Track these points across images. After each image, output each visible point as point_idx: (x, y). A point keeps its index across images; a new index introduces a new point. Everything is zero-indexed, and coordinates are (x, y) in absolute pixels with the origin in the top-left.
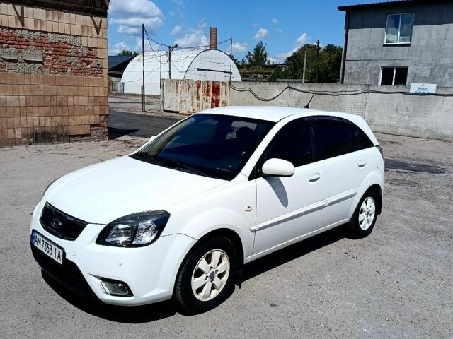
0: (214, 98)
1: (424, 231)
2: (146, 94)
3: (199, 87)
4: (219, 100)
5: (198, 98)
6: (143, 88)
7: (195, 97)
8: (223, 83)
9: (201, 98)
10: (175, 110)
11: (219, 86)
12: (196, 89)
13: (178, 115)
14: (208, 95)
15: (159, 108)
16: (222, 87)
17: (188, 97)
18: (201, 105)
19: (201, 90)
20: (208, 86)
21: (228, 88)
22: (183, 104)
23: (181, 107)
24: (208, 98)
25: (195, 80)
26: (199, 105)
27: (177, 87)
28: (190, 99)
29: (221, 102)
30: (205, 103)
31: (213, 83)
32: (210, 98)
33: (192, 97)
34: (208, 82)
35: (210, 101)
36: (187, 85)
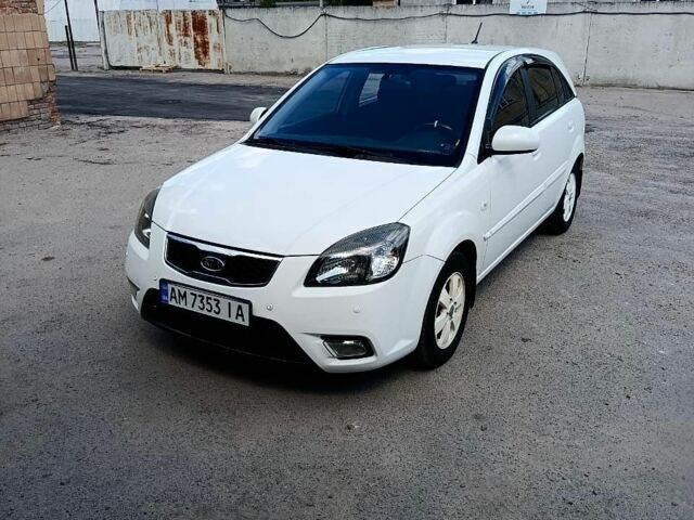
0: (199, 40)
1: (631, 214)
2: (75, 39)
3: (169, 21)
4: (208, 43)
5: (170, 41)
6: (68, 29)
7: (164, 40)
8: (212, 13)
9: (176, 40)
10: (130, 64)
11: (204, 18)
12: (164, 25)
13: (136, 73)
14: (186, 35)
15: (100, 64)
16: (210, 20)
17: (151, 41)
18: (177, 52)
19: (172, 27)
20: (185, 20)
21: (221, 21)
22: (144, 53)
23: (141, 58)
24: (188, 40)
25: (161, 10)
26: (172, 54)
27: (129, 23)
28: (155, 44)
29: (211, 46)
30: (183, 49)
31: (194, 13)
32: (190, 41)
33: (159, 40)
34: (184, 12)
35: (192, 44)
36: (147, 20)
